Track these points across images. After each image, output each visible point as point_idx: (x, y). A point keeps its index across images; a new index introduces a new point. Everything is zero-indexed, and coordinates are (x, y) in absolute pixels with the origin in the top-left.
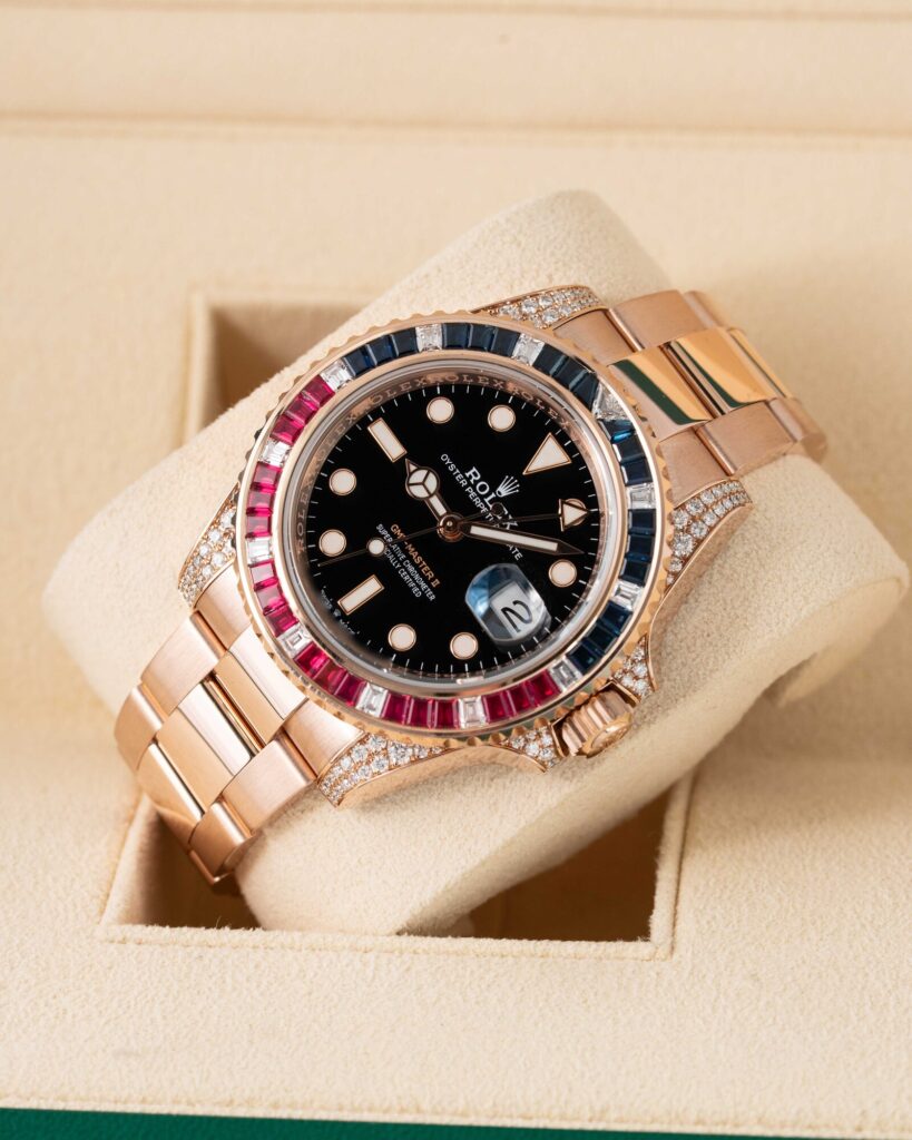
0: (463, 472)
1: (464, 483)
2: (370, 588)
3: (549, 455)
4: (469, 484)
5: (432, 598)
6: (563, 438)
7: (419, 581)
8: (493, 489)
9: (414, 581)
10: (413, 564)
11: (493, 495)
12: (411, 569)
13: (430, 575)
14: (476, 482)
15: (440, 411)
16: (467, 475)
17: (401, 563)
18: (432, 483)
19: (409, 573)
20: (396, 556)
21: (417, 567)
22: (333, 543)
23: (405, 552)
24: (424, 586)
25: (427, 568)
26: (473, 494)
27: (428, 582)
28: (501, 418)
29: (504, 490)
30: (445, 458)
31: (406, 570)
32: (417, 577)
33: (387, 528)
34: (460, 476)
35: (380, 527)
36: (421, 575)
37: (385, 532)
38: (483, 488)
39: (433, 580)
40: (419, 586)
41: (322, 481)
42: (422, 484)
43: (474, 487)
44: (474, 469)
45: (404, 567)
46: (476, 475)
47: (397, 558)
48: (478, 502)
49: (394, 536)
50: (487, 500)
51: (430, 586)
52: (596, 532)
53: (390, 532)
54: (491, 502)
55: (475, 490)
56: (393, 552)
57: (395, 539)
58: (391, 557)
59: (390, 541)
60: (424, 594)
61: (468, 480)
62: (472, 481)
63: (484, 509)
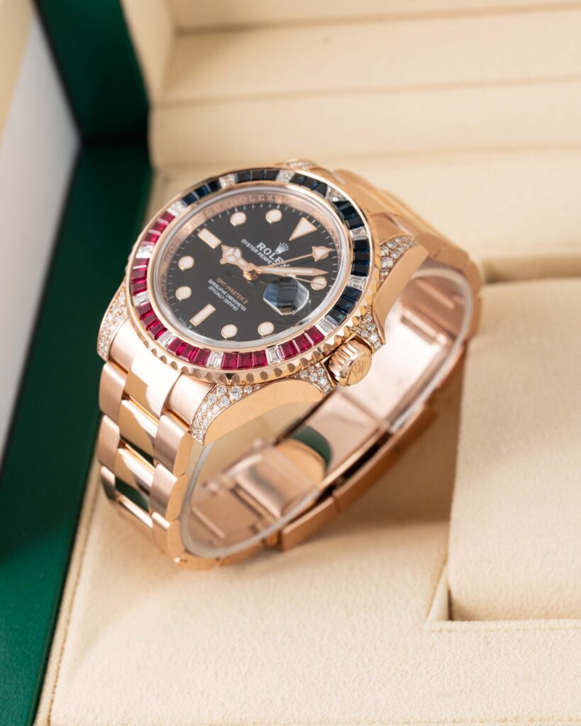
0: (255, 245)
1: (256, 251)
2: (209, 310)
3: (304, 228)
4: (259, 251)
5: (245, 309)
6: (310, 219)
7: (235, 303)
8: (273, 251)
9: (233, 303)
10: (231, 295)
11: (274, 254)
12: (231, 298)
13: (242, 298)
14: (263, 249)
15: (238, 219)
16: (258, 247)
17: (224, 296)
18: (238, 253)
19: (229, 300)
20: (221, 293)
21: (234, 297)
22: (184, 293)
23: (226, 290)
24: (239, 304)
25: (240, 296)
26: (261, 255)
27: (240, 301)
28: (274, 216)
29: (280, 250)
30: (244, 241)
31: (228, 299)
32: (234, 301)
33: (215, 280)
34: (254, 248)
35: (210, 281)
36: (237, 299)
37: (214, 283)
38: (267, 252)
39: (244, 301)
40: (236, 305)
41: (174, 266)
42: (232, 256)
43: (262, 252)
44: (261, 244)
45: (226, 297)
46: (262, 246)
47: (222, 294)
48: (266, 259)
50: (270, 257)
51: (243, 304)
52: (337, 261)
53: (218, 283)
54: (273, 257)
55: (263, 253)
56: (219, 292)
57: (220, 285)
58: (218, 295)
59: (217, 286)
60: (239, 309)
61: (259, 249)
62: (261, 249)
63: (269, 262)
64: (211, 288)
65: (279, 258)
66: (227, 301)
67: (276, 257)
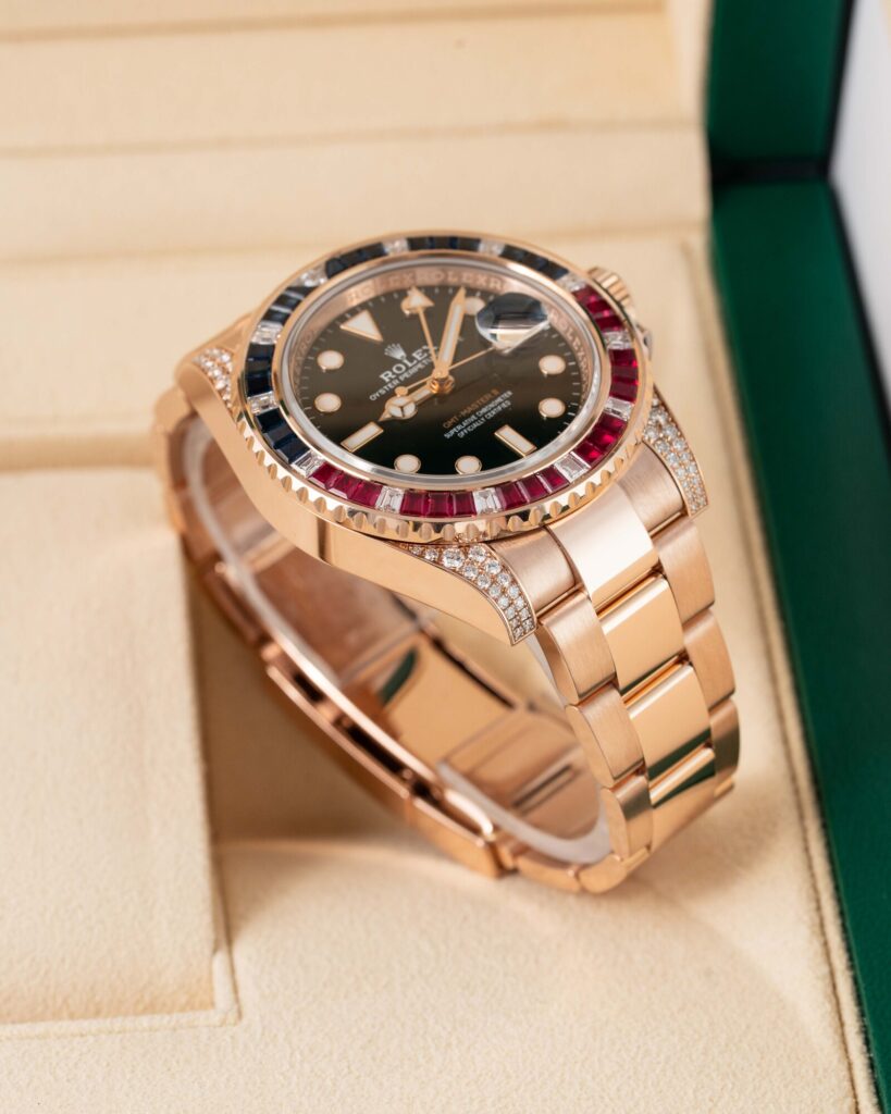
2: (507, 435)
3: (364, 326)
4: (397, 378)
5: (509, 393)
7: (495, 403)
8: (399, 362)
9: (496, 407)
10: (480, 409)
11: (406, 361)
12: (484, 410)
13: (488, 396)
14: (394, 373)
15: (328, 403)
16: (387, 380)
17: (479, 418)
19: (489, 411)
21: (482, 407)
22: (468, 465)
23: (468, 416)
24: (499, 400)
25: (481, 399)
26: (406, 375)
27: (496, 398)
28: (331, 360)
29: (399, 354)
30: (373, 397)
31: (486, 413)
32: (492, 405)
33: (447, 431)
34: (390, 385)
35: (448, 436)
36: (488, 403)
37: (452, 432)
38: (399, 369)
39: (492, 394)
40: (500, 404)
42: (402, 407)
43: (398, 375)
45: (483, 415)
47: (475, 421)
49: (454, 425)
51: (499, 396)
53: (451, 428)
54: (411, 362)
55: (402, 374)
56: (471, 424)
57: (460, 422)
58: (475, 426)
59: (459, 427)
60: (507, 399)
61: (391, 380)
62: (393, 377)
63: (420, 366)
64: (462, 435)
65: (414, 355)
66: (490, 415)
67: (411, 359)
